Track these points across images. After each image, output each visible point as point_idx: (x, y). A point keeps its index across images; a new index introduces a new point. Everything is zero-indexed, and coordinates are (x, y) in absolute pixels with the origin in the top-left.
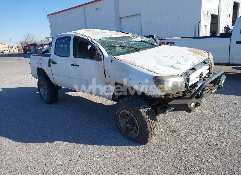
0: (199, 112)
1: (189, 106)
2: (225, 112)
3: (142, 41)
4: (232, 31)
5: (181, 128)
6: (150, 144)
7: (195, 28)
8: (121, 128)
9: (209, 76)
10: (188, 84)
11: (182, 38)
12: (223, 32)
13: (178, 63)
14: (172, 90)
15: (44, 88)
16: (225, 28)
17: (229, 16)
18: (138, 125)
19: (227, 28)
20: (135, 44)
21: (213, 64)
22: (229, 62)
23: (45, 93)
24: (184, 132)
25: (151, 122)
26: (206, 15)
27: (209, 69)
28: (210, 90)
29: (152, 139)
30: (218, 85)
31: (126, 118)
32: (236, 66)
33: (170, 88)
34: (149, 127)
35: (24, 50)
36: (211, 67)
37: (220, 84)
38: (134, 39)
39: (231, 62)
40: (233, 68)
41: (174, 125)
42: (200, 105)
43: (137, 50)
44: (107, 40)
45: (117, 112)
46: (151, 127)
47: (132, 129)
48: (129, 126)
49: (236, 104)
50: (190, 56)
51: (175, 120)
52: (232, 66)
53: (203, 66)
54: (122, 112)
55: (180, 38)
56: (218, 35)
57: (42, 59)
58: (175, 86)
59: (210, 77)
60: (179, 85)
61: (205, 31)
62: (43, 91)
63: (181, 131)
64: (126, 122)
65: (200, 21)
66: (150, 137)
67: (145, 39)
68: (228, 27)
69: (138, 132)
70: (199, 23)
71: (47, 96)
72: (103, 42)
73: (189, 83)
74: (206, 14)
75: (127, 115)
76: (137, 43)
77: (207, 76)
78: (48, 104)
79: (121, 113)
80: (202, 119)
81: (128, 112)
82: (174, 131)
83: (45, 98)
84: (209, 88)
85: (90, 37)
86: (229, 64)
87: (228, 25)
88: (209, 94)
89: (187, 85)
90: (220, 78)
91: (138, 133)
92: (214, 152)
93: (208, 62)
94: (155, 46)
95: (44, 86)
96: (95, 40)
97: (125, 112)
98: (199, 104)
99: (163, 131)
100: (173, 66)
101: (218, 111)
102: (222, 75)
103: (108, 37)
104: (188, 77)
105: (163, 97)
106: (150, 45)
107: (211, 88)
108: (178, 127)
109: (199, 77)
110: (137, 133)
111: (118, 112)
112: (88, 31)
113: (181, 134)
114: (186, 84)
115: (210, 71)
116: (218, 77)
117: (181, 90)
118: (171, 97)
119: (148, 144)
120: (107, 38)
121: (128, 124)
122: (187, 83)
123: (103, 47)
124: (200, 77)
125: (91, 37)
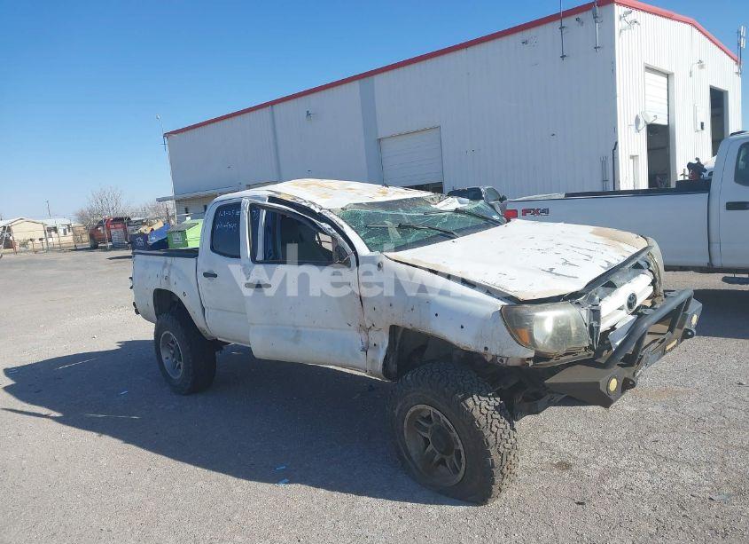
0: (633, 409)
1: (602, 388)
2: (710, 409)
3: (457, 211)
4: (711, 174)
5: (585, 455)
6: (497, 502)
7: (604, 163)
8: (410, 458)
9: (653, 303)
10: (598, 328)
11: (567, 195)
12: (687, 178)
13: (566, 262)
14: (555, 343)
15: (172, 349)
16: (690, 166)
17: (702, 128)
18: (461, 447)
19: (696, 168)
20: (440, 219)
21: (662, 268)
22: (710, 264)
23: (176, 362)
24: (594, 466)
25: (499, 438)
26: (633, 128)
27: (653, 283)
28: (661, 343)
29: (504, 486)
30: (681, 327)
31: (426, 430)
32: (732, 275)
33: (549, 338)
34: (493, 451)
35: (92, 236)
36: (658, 278)
37: (686, 327)
38: (434, 206)
39: (717, 263)
40: (725, 280)
41: (562, 447)
42: (633, 386)
43: (447, 235)
44: (363, 211)
45: (396, 412)
46: (500, 453)
47: (442, 462)
48: (433, 452)
49: (740, 384)
50: (598, 246)
51: (566, 435)
52: (722, 275)
53: (634, 276)
54: (412, 410)
55: (563, 196)
56: (673, 186)
57: (171, 265)
58: (561, 333)
59: (658, 306)
60: (573, 329)
61: (633, 173)
62: (169, 356)
63: (585, 464)
64: (426, 439)
65: (616, 143)
66: (497, 480)
67: (466, 204)
68: (699, 163)
69: (463, 467)
70: (615, 149)
71: (181, 371)
72: (352, 216)
73: (599, 323)
74: (633, 122)
75: (428, 419)
76: (445, 216)
77: (648, 304)
78: (184, 395)
79: (409, 414)
80: (645, 429)
81: (431, 409)
82: (564, 466)
83: (177, 377)
84: (657, 337)
85: (314, 204)
86: (709, 269)
87: (697, 159)
88: (657, 355)
89: (595, 329)
90: (686, 309)
91: (462, 472)
92: (685, 520)
93: (648, 264)
94: (496, 223)
95: (172, 342)
96: (330, 210)
97: (421, 410)
98: (631, 383)
99: (533, 465)
100: (552, 269)
101: (691, 406)
102: (689, 299)
103: (365, 201)
104: (594, 308)
105: (531, 363)
106: (482, 222)
107: (662, 337)
108: (576, 454)
109: (626, 305)
110: (458, 472)
111: (400, 411)
112: (307, 185)
113: (586, 472)
114: (591, 327)
115: (655, 289)
116: (680, 307)
117: (579, 342)
118: (553, 363)
119: (493, 505)
120: (361, 204)
121: (431, 447)
122: (595, 324)
123: (353, 229)
124: (630, 306)
125: (318, 202)
